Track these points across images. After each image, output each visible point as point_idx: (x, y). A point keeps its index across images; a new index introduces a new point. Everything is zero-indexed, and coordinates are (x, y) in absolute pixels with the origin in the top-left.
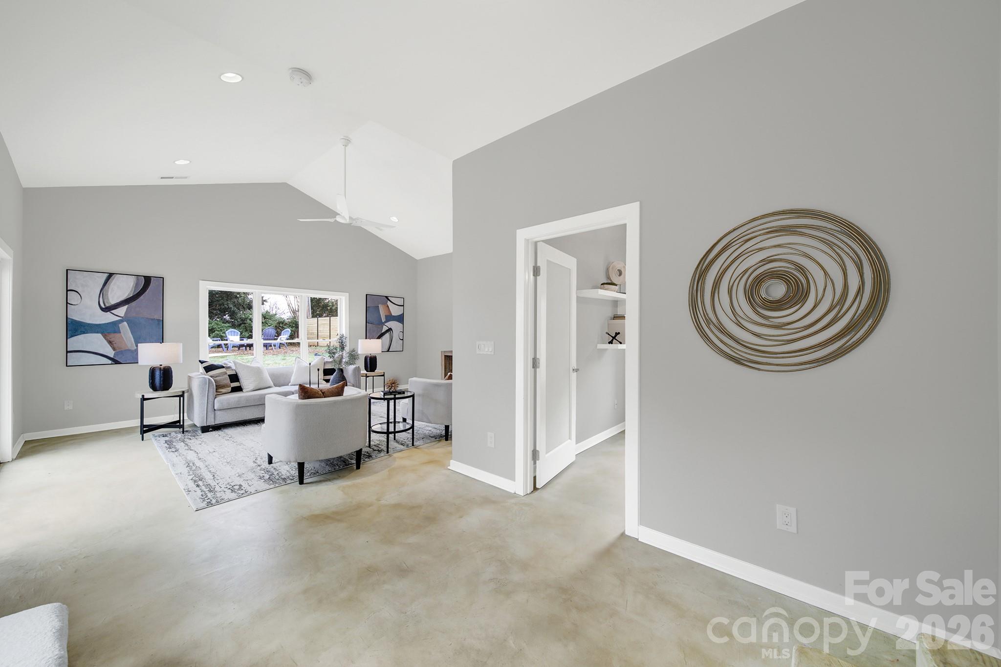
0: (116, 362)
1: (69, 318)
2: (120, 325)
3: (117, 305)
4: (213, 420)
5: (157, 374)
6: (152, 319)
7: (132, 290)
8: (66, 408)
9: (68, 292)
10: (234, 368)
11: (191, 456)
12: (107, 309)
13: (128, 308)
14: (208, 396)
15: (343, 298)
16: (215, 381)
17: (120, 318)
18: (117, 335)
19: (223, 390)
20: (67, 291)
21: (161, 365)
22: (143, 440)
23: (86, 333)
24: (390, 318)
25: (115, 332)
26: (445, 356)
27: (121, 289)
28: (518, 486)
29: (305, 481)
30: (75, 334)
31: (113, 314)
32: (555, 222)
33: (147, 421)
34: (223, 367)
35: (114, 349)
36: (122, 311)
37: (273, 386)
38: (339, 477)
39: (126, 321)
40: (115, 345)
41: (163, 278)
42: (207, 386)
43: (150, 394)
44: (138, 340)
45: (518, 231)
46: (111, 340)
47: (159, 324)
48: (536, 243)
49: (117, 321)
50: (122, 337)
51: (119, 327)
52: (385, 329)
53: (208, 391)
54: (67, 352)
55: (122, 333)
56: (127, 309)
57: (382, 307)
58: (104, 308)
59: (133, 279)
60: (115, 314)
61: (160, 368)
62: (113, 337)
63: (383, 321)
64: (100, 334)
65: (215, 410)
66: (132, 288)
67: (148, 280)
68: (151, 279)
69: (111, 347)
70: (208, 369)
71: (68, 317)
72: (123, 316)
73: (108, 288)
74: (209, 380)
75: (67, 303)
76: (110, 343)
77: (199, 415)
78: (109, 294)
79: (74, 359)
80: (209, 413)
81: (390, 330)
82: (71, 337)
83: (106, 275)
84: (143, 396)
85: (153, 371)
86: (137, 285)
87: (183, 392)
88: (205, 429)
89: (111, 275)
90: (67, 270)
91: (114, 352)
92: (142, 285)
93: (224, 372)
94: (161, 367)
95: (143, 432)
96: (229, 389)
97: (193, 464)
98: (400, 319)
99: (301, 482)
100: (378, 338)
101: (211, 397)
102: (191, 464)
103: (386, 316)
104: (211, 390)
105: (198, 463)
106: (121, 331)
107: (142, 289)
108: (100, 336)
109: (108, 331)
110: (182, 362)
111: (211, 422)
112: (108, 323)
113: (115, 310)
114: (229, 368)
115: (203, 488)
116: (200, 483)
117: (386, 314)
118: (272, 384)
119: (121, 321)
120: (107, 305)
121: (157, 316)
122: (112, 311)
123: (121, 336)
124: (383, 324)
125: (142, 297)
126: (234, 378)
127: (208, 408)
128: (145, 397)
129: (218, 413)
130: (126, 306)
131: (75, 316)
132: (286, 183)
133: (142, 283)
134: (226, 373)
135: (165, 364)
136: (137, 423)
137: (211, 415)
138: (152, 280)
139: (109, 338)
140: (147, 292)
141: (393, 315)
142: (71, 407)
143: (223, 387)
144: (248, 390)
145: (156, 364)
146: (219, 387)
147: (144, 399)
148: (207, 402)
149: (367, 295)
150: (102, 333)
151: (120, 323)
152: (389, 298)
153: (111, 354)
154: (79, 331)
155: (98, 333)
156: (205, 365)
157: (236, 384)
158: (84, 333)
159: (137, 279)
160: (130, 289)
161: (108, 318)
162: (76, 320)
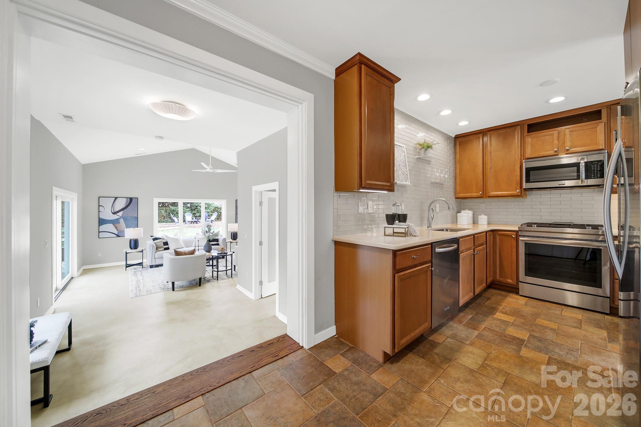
0: (118, 236)
2: (120, 220)
3: (118, 211)
5: (133, 242)
6: (133, 217)
8: (99, 256)
9: (100, 207)
10: (166, 239)
11: (140, 278)
12: (115, 213)
13: (123, 212)
14: (152, 252)
15: (224, 202)
16: (156, 245)
19: (160, 249)
20: (99, 206)
21: (134, 238)
22: (126, 270)
23: (107, 224)
25: (118, 223)
27: (121, 204)
28: (252, 295)
29: (175, 290)
30: (102, 224)
31: (117, 215)
32: (265, 184)
33: (129, 263)
34: (161, 239)
35: (117, 230)
36: (120, 214)
37: (185, 247)
38: (190, 289)
39: (122, 218)
40: (118, 228)
41: (138, 198)
42: (152, 247)
43: (129, 250)
44: (127, 227)
45: (253, 187)
47: (136, 219)
48: (262, 192)
49: (119, 218)
53: (152, 250)
54: (99, 232)
58: (113, 213)
59: (125, 200)
61: (134, 240)
62: (117, 225)
65: (155, 258)
67: (131, 199)
68: (132, 199)
70: (155, 239)
71: (100, 217)
72: (121, 216)
73: (115, 204)
74: (153, 245)
75: (99, 211)
76: (116, 228)
77: (149, 260)
78: (115, 206)
79: (102, 235)
82: (100, 226)
83: (114, 198)
84: (126, 252)
85: (131, 241)
86: (127, 202)
87: (143, 250)
88: (151, 267)
89: (116, 198)
90: (99, 197)
95: (127, 267)
96: (163, 249)
97: (139, 281)
99: (173, 290)
101: (154, 252)
102: (138, 281)
104: (154, 250)
105: (141, 281)
107: (129, 203)
108: (112, 225)
109: (115, 222)
110: (143, 236)
111: (154, 264)
112: (115, 219)
114: (164, 239)
115: (138, 290)
116: (138, 289)
118: (184, 246)
119: (120, 218)
120: (115, 211)
121: (135, 215)
123: (120, 224)
125: (129, 207)
126: (166, 243)
127: (152, 258)
128: (127, 252)
129: (156, 260)
130: (122, 212)
131: (102, 217)
132: (194, 148)
133: (129, 201)
134: (162, 242)
135: (136, 238)
136: (124, 263)
137: (154, 260)
139: (115, 225)
140: (131, 205)
142: (101, 255)
143: (160, 248)
144: (172, 249)
145: (132, 238)
146: (157, 248)
147: (127, 253)
148: (152, 255)
149: (236, 200)
153: (116, 232)
155: (111, 223)
156: (153, 238)
157: (166, 246)
158: (105, 224)
159: (127, 199)
160: (124, 204)
161: (115, 217)
162: (102, 219)
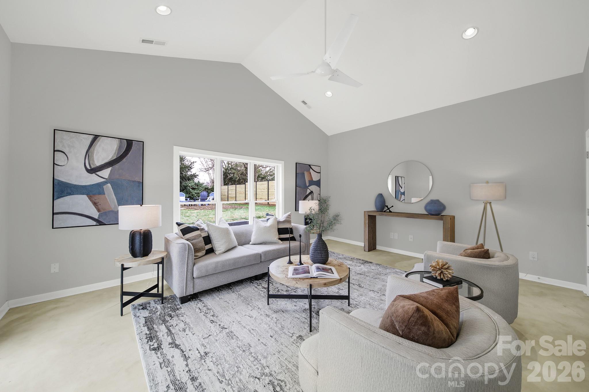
0: (100, 223)
1: (57, 180)
2: (105, 187)
3: (102, 167)
4: (192, 289)
5: (137, 239)
6: (133, 181)
7: (115, 153)
8: (52, 271)
9: (55, 153)
10: (206, 229)
12: (93, 171)
14: (187, 263)
15: (280, 165)
16: (192, 245)
17: (105, 180)
18: (102, 196)
19: (200, 255)
20: (54, 151)
21: (141, 230)
22: (122, 315)
23: (72, 195)
24: (312, 183)
25: (100, 194)
26: (369, 216)
27: (106, 152)
30: (61, 195)
31: (98, 176)
34: (198, 229)
35: (99, 210)
36: (106, 173)
37: (238, 245)
39: (110, 183)
40: (99, 206)
41: (143, 142)
42: (187, 253)
43: (129, 261)
44: (121, 202)
46: (96, 201)
47: (139, 186)
49: (101, 183)
50: (106, 199)
51: (103, 188)
52: (308, 191)
53: (188, 258)
54: (53, 214)
55: (106, 195)
56: (111, 171)
57: (306, 174)
58: (89, 170)
59: (115, 143)
60: (100, 175)
61: (140, 233)
62: (97, 198)
63: (307, 185)
64: (85, 195)
65: (194, 278)
66: (116, 151)
67: (130, 143)
68: (132, 143)
69: (96, 208)
70: (186, 231)
71: (55, 178)
72: (107, 177)
73: (94, 149)
74: (189, 245)
75: (54, 163)
76: (95, 204)
77: (179, 285)
78: (94, 155)
79: (59, 220)
80: (189, 283)
81: (311, 192)
82: (57, 199)
83: (92, 137)
84: (122, 265)
85: (133, 235)
86: (120, 147)
87: (163, 258)
88: (184, 300)
89: (96, 137)
90: (55, 130)
91: (99, 213)
92: (125, 148)
93: (199, 234)
94: (141, 231)
96: (204, 252)
98: (318, 183)
100: (303, 200)
101: (190, 263)
103: (309, 181)
104: (190, 257)
106: (106, 193)
107: (124, 151)
108: (85, 197)
109: (93, 192)
110: (161, 225)
111: (190, 292)
112: (93, 185)
113: (99, 172)
114: (203, 229)
117: (309, 180)
118: (237, 243)
119: (106, 183)
120: (93, 167)
121: (138, 179)
122: (98, 173)
123: (105, 197)
124: (306, 188)
125: (124, 160)
126: (208, 240)
127: (188, 277)
128: (125, 267)
129: (196, 281)
130: (110, 168)
131: (62, 177)
132: (240, 64)
133: (124, 145)
134: (201, 236)
135: (144, 228)
137: (190, 285)
138: (134, 144)
139: (94, 199)
140: (129, 155)
141: (314, 180)
142: (57, 270)
143: (199, 250)
144: (219, 252)
145: (137, 228)
146: (197, 250)
147: (123, 269)
148: (187, 271)
149: (296, 163)
150: (88, 195)
151: (105, 185)
152: (311, 166)
153: (95, 214)
154: (66, 192)
155: (84, 195)
156: (182, 227)
157: (208, 247)
158: (70, 194)
159: (121, 142)
160: (114, 151)
161: (93, 179)
162: (62, 182)
